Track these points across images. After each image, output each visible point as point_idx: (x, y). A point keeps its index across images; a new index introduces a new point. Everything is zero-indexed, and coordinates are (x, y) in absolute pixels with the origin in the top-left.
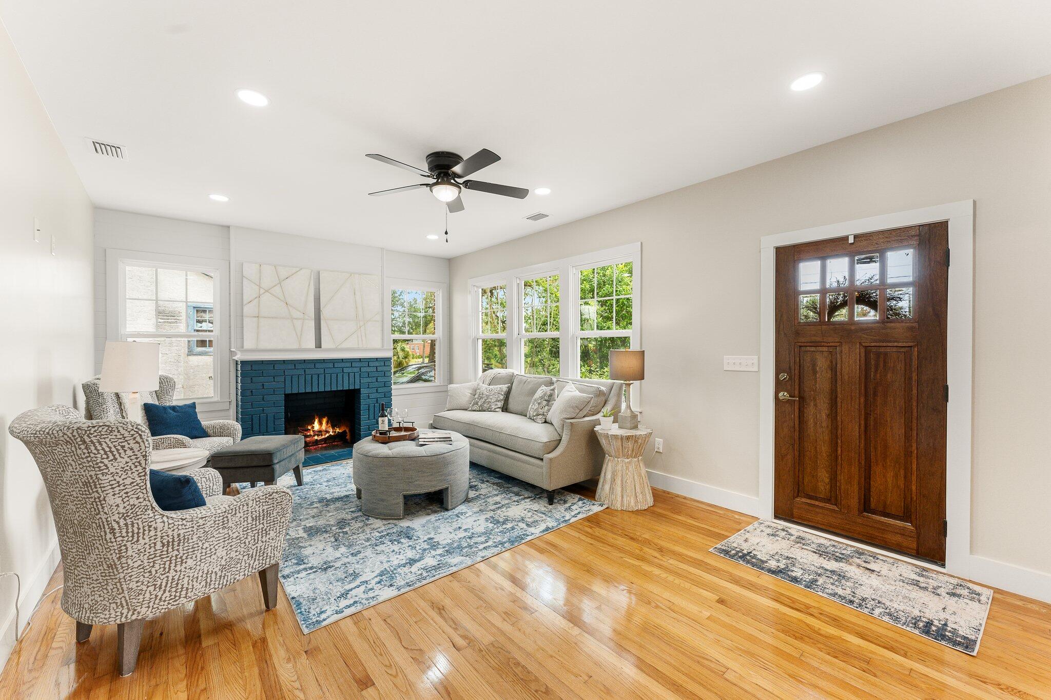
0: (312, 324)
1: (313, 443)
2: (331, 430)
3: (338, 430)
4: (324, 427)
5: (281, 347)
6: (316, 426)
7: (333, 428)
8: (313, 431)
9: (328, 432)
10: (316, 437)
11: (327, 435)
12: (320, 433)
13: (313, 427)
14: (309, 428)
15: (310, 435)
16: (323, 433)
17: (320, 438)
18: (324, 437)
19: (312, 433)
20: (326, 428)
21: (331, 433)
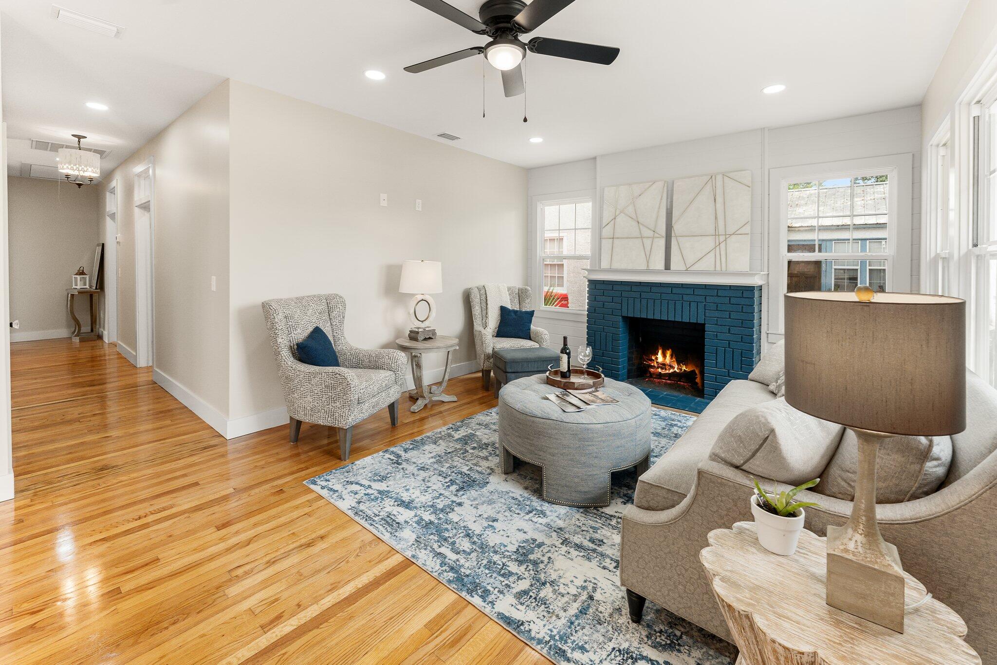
0: (662, 242)
1: (657, 375)
2: (676, 367)
3: (684, 368)
4: (668, 360)
5: (630, 267)
6: (660, 356)
7: (678, 364)
8: (657, 362)
9: (672, 367)
10: (660, 370)
11: (672, 371)
12: (663, 366)
13: (657, 358)
14: (653, 358)
15: (654, 366)
16: (667, 367)
17: (663, 372)
18: (667, 372)
19: (656, 365)
20: (670, 362)
21: (676, 369)
